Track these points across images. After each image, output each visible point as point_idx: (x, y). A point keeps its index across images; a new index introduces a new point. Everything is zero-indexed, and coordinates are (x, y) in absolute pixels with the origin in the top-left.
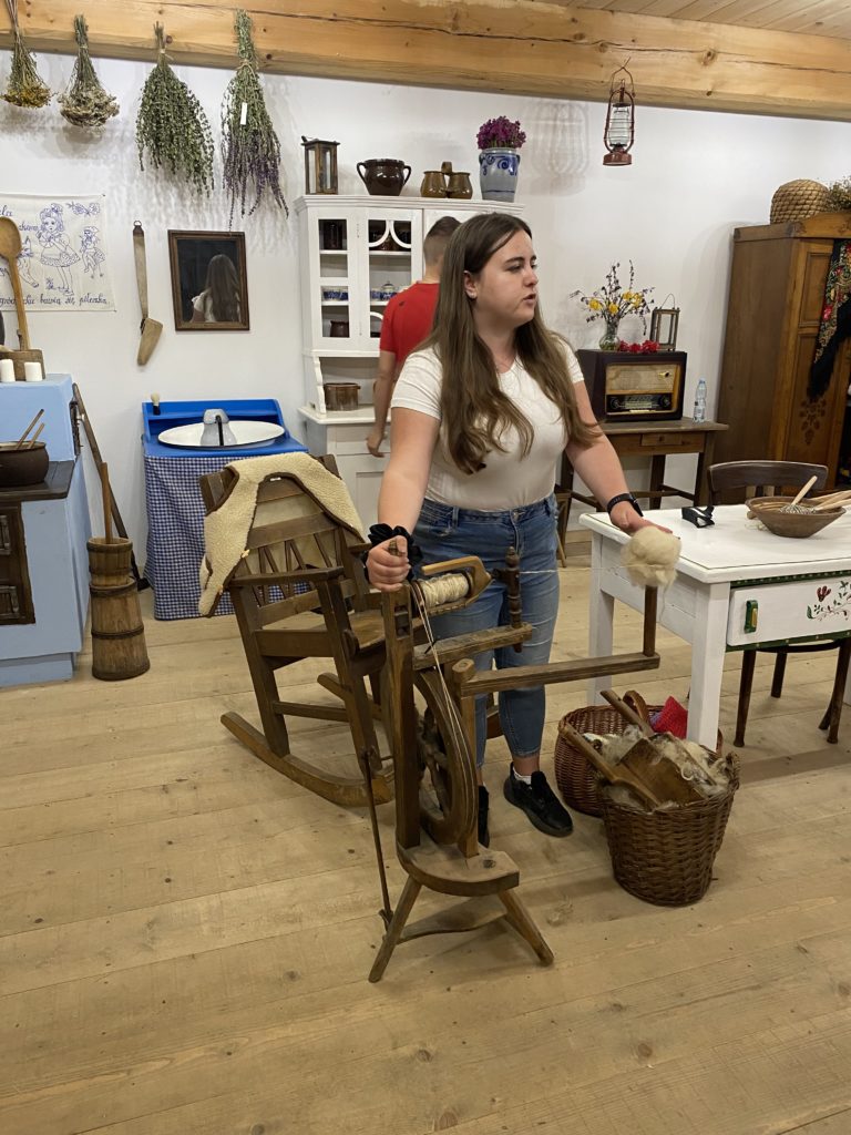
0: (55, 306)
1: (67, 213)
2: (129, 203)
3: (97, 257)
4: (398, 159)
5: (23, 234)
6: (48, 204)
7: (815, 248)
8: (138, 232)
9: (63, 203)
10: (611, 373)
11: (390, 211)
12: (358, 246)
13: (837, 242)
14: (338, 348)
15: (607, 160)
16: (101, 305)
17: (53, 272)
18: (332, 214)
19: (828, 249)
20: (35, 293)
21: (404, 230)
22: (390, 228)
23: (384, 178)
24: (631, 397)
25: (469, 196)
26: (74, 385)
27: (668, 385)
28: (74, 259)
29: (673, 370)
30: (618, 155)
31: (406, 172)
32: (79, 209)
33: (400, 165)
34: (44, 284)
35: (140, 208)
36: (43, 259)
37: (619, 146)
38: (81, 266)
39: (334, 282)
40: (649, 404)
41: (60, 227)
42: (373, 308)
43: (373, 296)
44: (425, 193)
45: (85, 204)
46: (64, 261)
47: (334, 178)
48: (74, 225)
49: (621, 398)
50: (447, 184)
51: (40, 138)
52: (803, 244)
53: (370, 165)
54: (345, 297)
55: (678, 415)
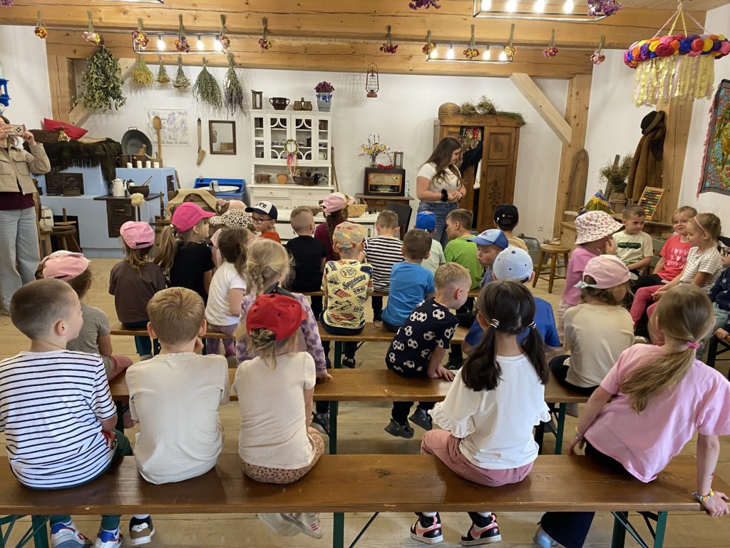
0: (171, 145)
1: (177, 115)
2: (197, 111)
3: (186, 129)
4: (284, 97)
5: (162, 122)
6: (171, 112)
7: (451, 129)
8: (199, 120)
9: (176, 111)
10: (371, 176)
11: (279, 115)
12: (267, 127)
13: (462, 127)
14: (260, 161)
15: (368, 96)
16: (186, 145)
17: (171, 133)
18: (259, 116)
19: (458, 130)
20: (165, 140)
21: (284, 121)
22: (279, 120)
23: (280, 104)
24: (381, 186)
25: (311, 110)
26: (176, 171)
27: (398, 183)
28: (178, 129)
29: (399, 177)
30: (372, 94)
31: (287, 102)
32: (180, 113)
33: (285, 99)
34: (168, 137)
35: (200, 113)
36: (168, 129)
37: (372, 91)
38: (180, 131)
39: (259, 139)
40: (390, 189)
41: (174, 119)
42: (272, 148)
43: (273, 144)
44: (295, 109)
45: (183, 112)
46: (175, 130)
47: (261, 104)
48: (179, 119)
49: (377, 187)
50: (303, 106)
51: (170, 91)
52: (445, 128)
53: (274, 99)
54: (263, 143)
55: (402, 194)
